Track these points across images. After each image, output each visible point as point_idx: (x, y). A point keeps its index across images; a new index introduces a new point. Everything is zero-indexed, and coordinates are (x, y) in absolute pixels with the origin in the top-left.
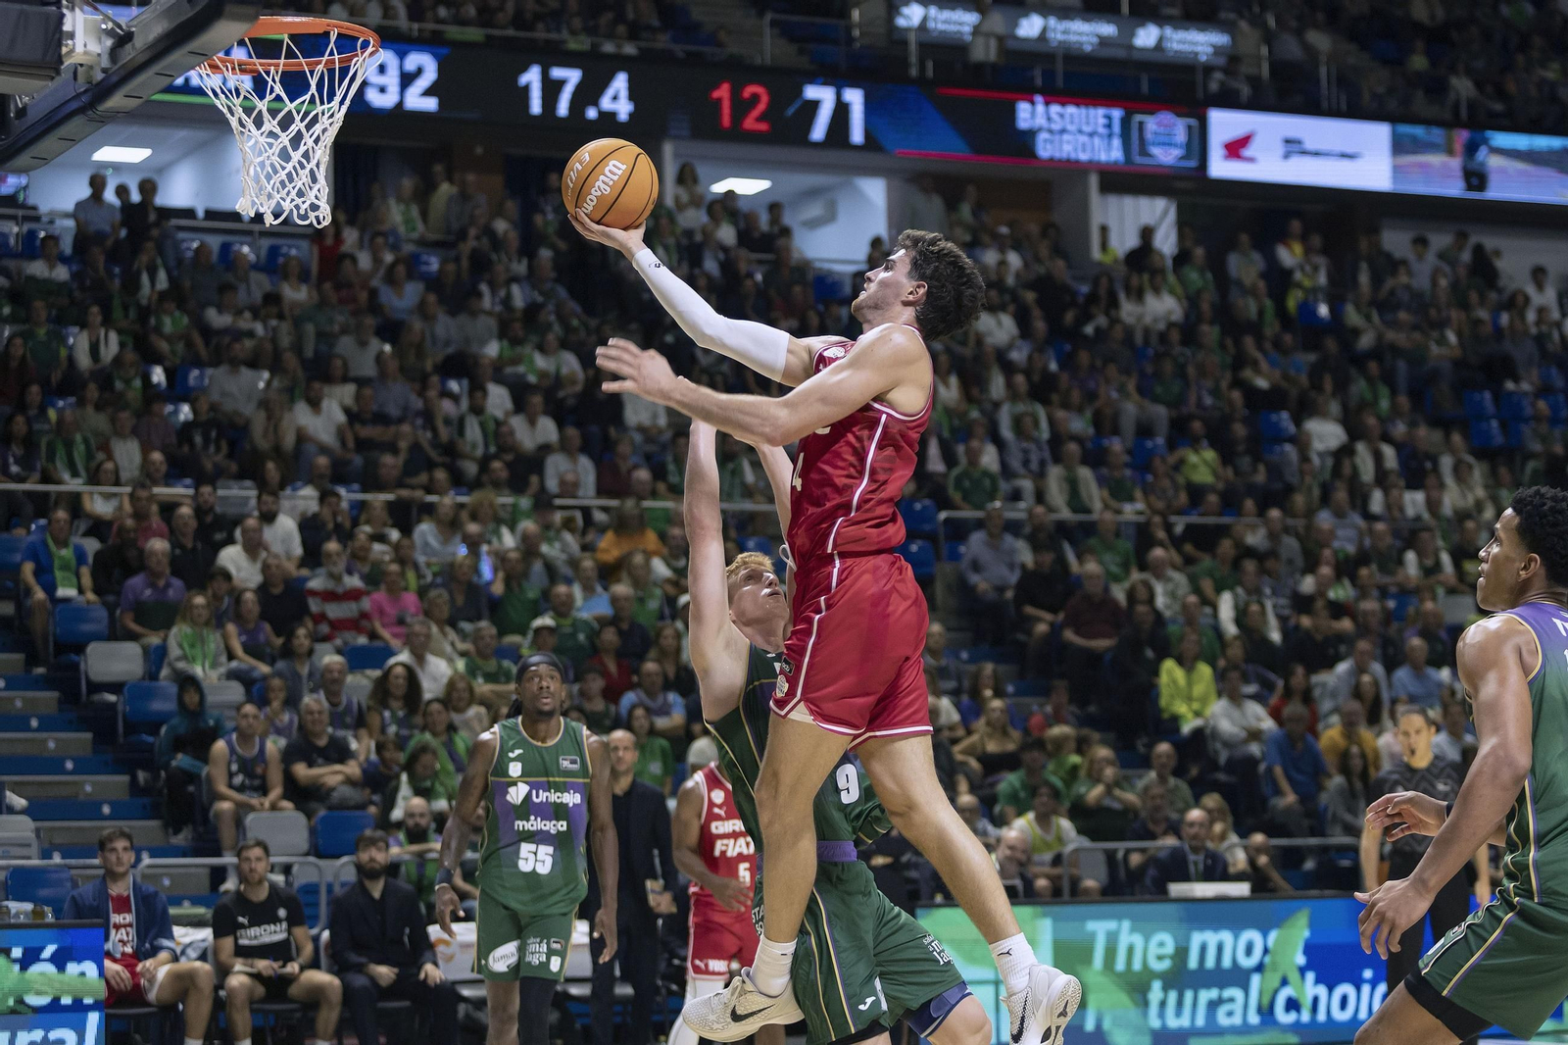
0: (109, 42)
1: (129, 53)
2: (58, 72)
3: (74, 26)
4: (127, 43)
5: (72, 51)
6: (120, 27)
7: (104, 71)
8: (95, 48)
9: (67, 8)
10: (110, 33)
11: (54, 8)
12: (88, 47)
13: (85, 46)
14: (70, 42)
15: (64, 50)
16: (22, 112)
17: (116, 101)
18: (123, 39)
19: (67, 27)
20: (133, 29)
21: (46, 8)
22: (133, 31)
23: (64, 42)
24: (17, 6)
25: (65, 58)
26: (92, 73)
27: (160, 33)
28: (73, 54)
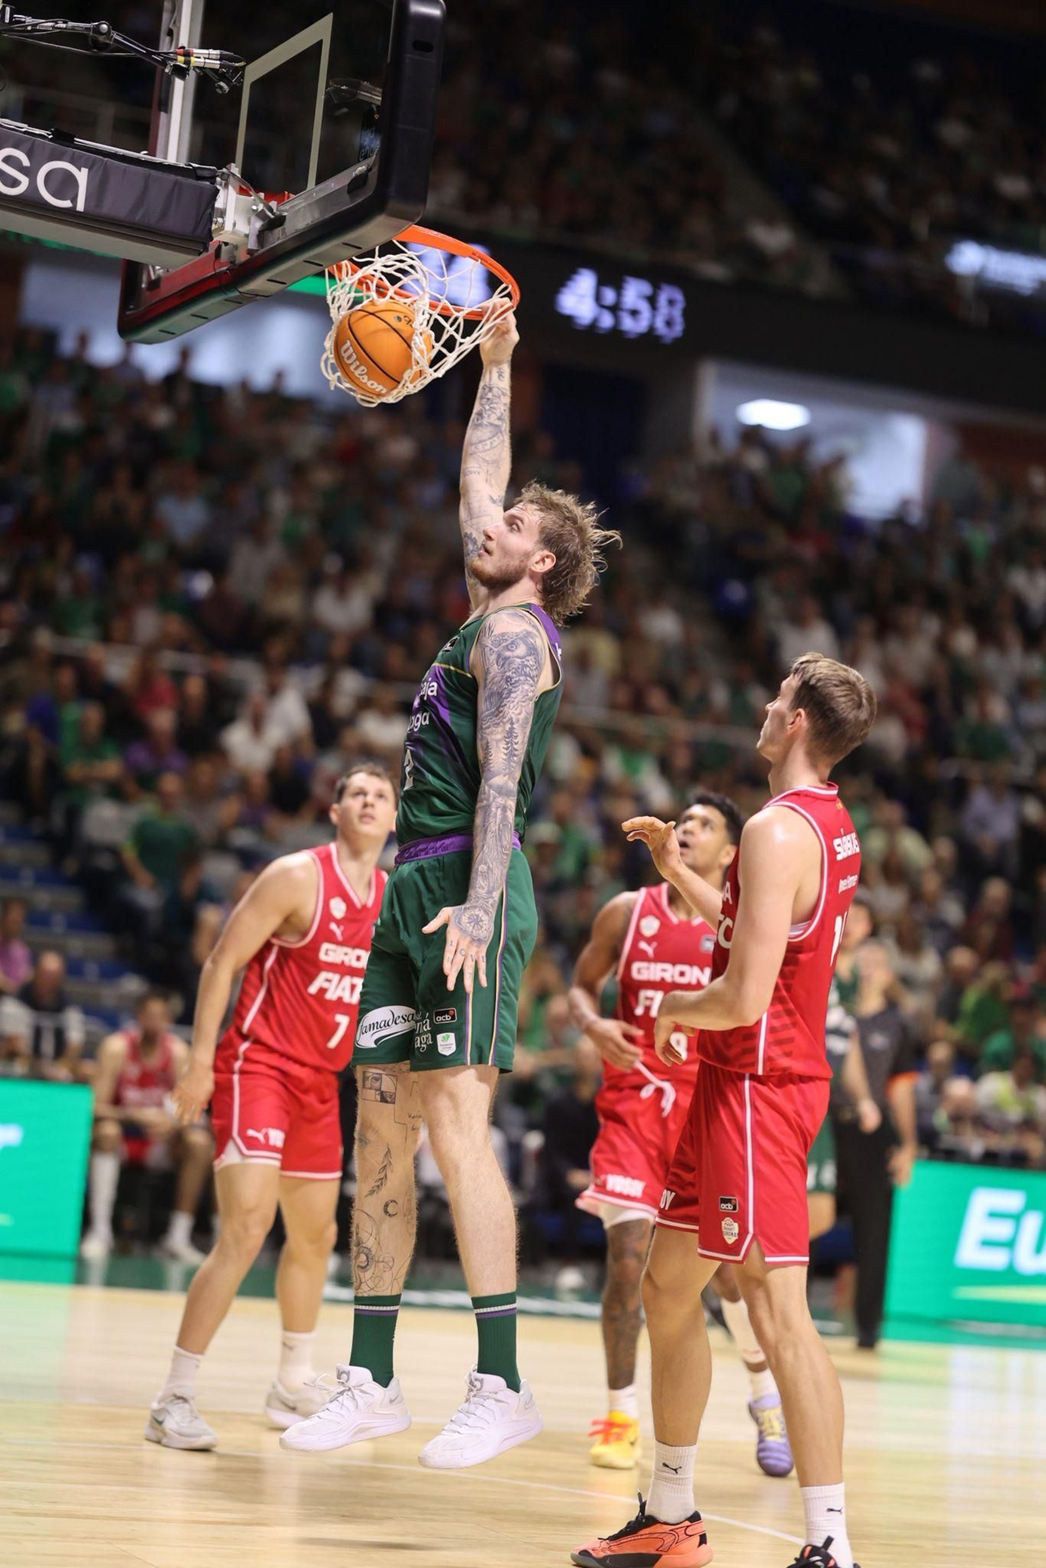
0: (258, 224)
1: (277, 238)
2: (206, 249)
3: (226, 204)
4: (277, 227)
5: (222, 227)
6: (271, 210)
7: (250, 252)
8: (243, 228)
9: (221, 185)
10: (261, 215)
11: (208, 183)
12: (237, 227)
13: (234, 225)
14: (220, 220)
15: (214, 227)
16: (154, 284)
17: (259, 284)
18: (273, 223)
19: (219, 204)
20: (285, 214)
21: (200, 182)
22: (285, 216)
23: (214, 219)
24: (172, 177)
25: (213, 235)
26: (236, 253)
27: (312, 222)
28: (221, 232)
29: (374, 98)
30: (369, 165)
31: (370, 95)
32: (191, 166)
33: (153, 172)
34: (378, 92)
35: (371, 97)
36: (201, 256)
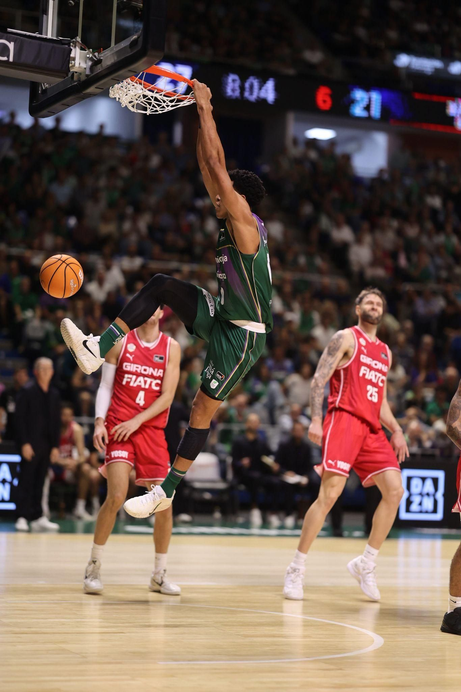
0: (90, 63)
1: (99, 69)
2: (67, 75)
3: (75, 55)
4: (98, 64)
5: (74, 65)
6: (95, 57)
7: (87, 76)
8: (83, 65)
9: (73, 46)
10: (91, 59)
11: (67, 46)
12: (81, 65)
13: (80, 64)
14: (73, 62)
15: (70, 65)
16: (44, 91)
17: (92, 89)
18: (96, 63)
19: (72, 55)
20: (102, 58)
21: (63, 46)
22: (102, 59)
23: (71, 62)
24: (51, 44)
25: (70, 69)
26: (81, 76)
27: (114, 61)
28: (74, 67)
29: (138, 5)
30: (138, 35)
31: (136, 3)
32: (59, 38)
33: (43, 43)
34: (140, 2)
35: (137, 4)
36: (65, 78)
